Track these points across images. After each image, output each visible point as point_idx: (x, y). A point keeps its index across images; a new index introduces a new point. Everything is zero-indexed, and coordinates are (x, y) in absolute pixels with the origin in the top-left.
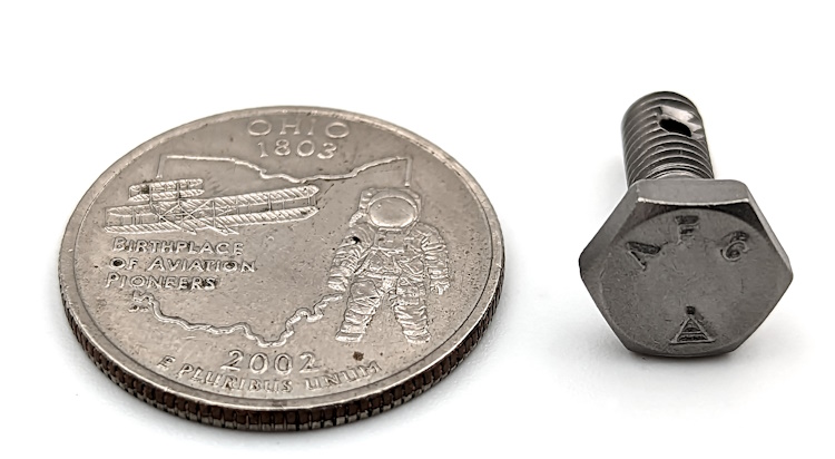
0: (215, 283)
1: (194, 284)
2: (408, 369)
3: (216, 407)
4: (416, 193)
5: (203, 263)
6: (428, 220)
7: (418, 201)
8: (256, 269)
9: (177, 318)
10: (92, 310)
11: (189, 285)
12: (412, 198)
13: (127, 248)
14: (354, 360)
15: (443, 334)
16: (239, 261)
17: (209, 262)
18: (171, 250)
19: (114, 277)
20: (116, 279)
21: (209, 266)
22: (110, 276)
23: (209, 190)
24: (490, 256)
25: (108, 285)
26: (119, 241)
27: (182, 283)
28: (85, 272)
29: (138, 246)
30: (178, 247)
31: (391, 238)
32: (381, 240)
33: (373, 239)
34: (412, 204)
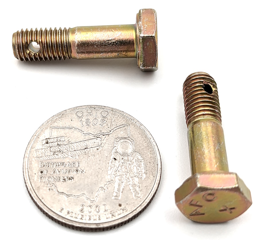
0: (73, 178)
1: (67, 179)
2: (136, 210)
3: (79, 227)
4: (132, 139)
5: (68, 170)
8: (85, 172)
9: (63, 193)
10: (36, 191)
11: (65, 180)
12: (131, 142)
13: (44, 166)
14: (118, 207)
15: (145, 195)
16: (80, 170)
17: (70, 170)
18: (58, 166)
19: (41, 178)
20: (42, 178)
21: (70, 172)
22: (40, 177)
23: (67, 141)
24: (157, 164)
25: (40, 181)
26: (41, 163)
27: (63, 179)
28: (32, 176)
29: (48, 165)
30: (60, 165)
31: (126, 158)
32: (123, 159)
33: (120, 159)
34: (131, 144)
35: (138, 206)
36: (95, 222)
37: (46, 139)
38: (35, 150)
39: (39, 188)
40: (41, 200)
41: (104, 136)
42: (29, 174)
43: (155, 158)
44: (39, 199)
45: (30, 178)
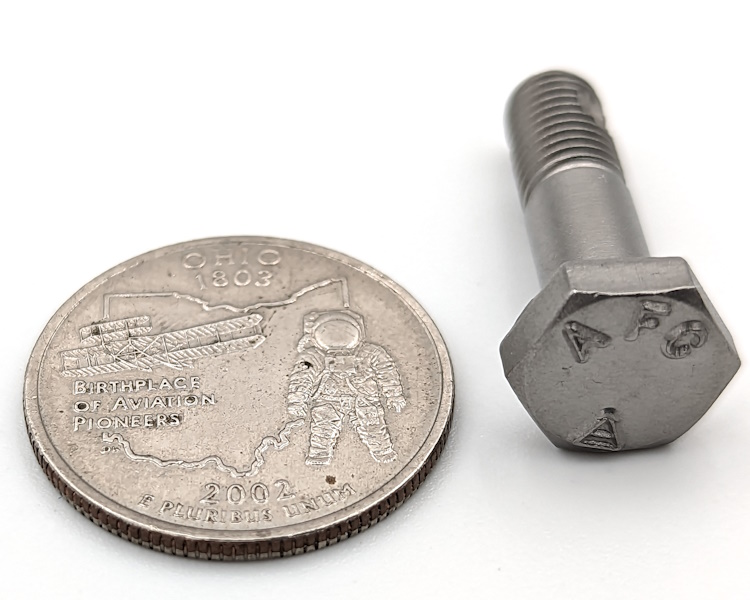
0: (179, 418)
1: (159, 420)
2: (381, 488)
4: (357, 313)
5: (164, 400)
6: (374, 339)
7: (361, 321)
8: (216, 401)
9: (149, 456)
10: (66, 456)
11: (155, 423)
13: (88, 391)
14: (327, 484)
15: (409, 451)
16: (199, 395)
17: (170, 399)
18: (131, 389)
19: (80, 420)
20: (83, 422)
21: (170, 401)
22: (77, 419)
23: (157, 327)
24: (440, 370)
25: (76, 429)
26: (80, 384)
27: (147, 421)
28: (51, 418)
29: (99, 388)
30: (138, 386)
31: (340, 360)
32: (332, 362)
33: (324, 362)
34: (355, 324)
35: (388, 479)
36: (253, 526)
37: (93, 323)
38: (60, 352)
39: (73, 448)
40: (80, 477)
41: (272, 310)
42: (42, 412)
43: (433, 356)
44: (76, 474)
45: (45, 423)
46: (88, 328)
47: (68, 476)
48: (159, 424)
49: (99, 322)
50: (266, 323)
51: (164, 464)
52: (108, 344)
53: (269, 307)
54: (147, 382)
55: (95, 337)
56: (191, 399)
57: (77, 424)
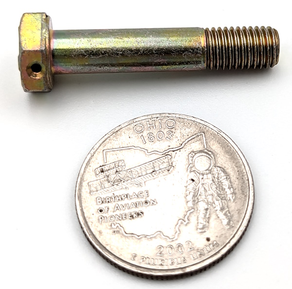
0: (143, 213)
1: (135, 215)
2: (229, 243)
4: (210, 151)
5: (135, 203)
6: (219, 165)
7: (212, 155)
8: (157, 203)
9: (132, 234)
10: (97, 236)
12: (209, 155)
13: (103, 202)
14: (207, 241)
15: (238, 222)
17: (138, 203)
18: (121, 199)
19: (101, 218)
20: (103, 219)
21: (138, 205)
24: (247, 179)
26: (99, 199)
27: (129, 215)
28: (89, 218)
29: (107, 200)
30: (123, 198)
31: (206, 177)
33: (199, 179)
34: (210, 157)
35: (232, 237)
36: (179, 266)
37: (100, 166)
38: (88, 183)
39: (100, 232)
41: (175, 152)
42: (85, 215)
45: (87, 221)
46: (99, 169)
47: (100, 248)
48: (134, 217)
49: (103, 166)
50: (173, 159)
51: (140, 237)
52: (108, 176)
53: (173, 151)
54: (127, 195)
55: (102, 173)
56: (146, 202)
57: (100, 220)
